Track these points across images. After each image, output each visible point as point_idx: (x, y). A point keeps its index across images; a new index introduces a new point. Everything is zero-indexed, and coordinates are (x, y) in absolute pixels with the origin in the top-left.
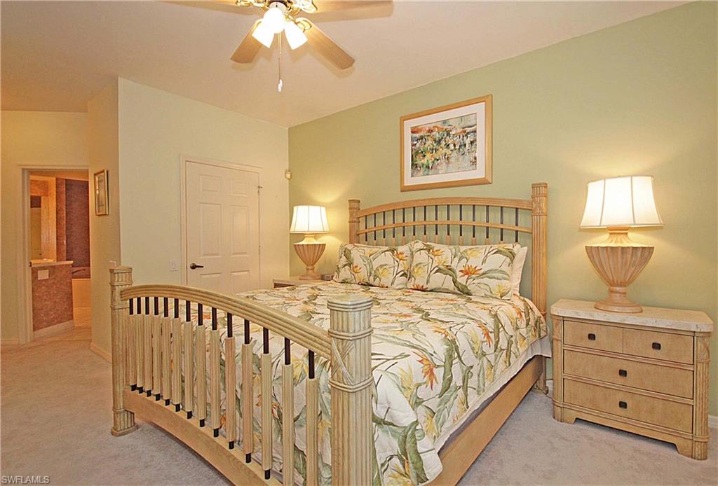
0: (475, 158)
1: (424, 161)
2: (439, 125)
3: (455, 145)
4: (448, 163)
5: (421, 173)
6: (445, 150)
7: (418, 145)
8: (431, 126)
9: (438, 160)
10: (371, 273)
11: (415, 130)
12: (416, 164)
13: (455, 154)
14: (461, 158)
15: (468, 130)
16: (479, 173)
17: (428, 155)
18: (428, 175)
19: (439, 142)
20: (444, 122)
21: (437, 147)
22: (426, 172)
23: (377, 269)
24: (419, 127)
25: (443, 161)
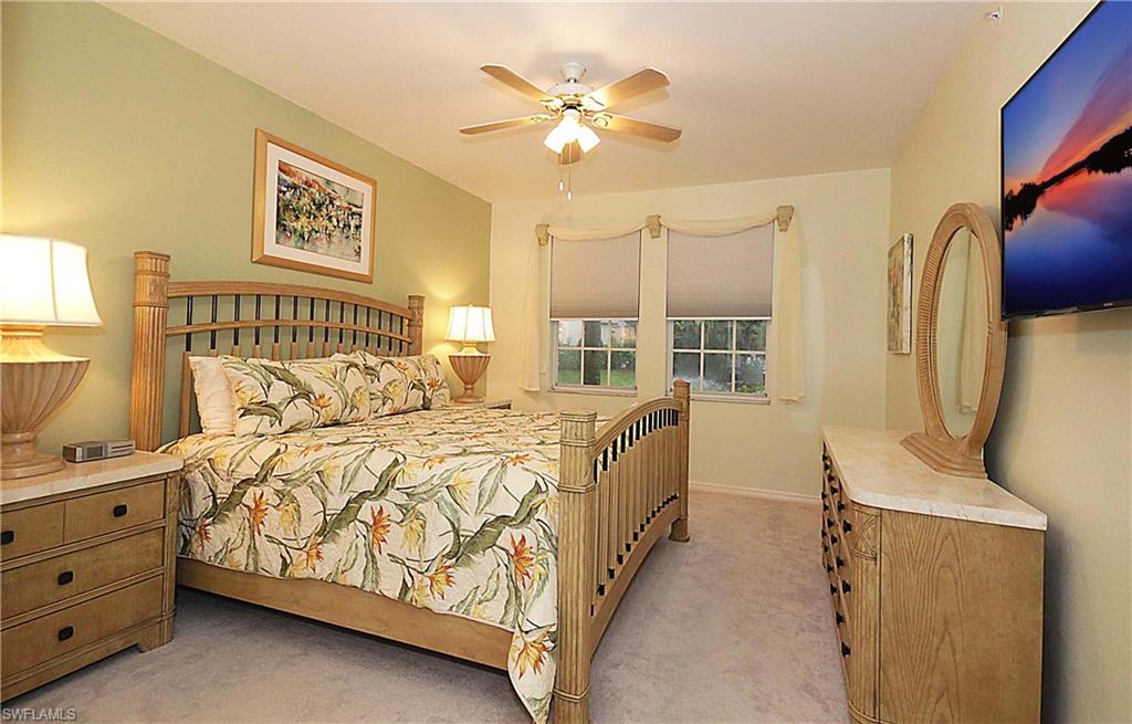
0: (360, 248)
1: (298, 225)
2: (321, 182)
3: (338, 221)
4: (330, 242)
5: (292, 242)
6: (326, 222)
7: (288, 195)
8: (311, 177)
9: (317, 232)
10: (346, 403)
11: (286, 169)
12: (285, 225)
13: (337, 233)
14: (345, 241)
15: (354, 209)
16: (362, 268)
17: (303, 219)
18: (303, 249)
19: (319, 206)
20: (328, 182)
21: (316, 213)
22: (299, 244)
23: (354, 396)
24: (292, 169)
25: (323, 236)
